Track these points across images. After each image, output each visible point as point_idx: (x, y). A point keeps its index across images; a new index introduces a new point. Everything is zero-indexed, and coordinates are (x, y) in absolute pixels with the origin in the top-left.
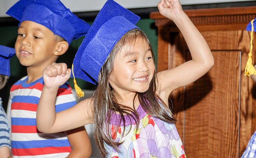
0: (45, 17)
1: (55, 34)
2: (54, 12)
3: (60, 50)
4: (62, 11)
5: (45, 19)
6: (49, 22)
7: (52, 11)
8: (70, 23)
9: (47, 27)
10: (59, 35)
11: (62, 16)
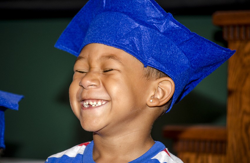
0: (124, 34)
1: (145, 66)
2: (142, 23)
3: (159, 96)
4: (157, 19)
5: (123, 38)
6: (132, 42)
7: (136, 21)
8: (174, 45)
9: (127, 51)
10: (154, 67)
11: (159, 31)
